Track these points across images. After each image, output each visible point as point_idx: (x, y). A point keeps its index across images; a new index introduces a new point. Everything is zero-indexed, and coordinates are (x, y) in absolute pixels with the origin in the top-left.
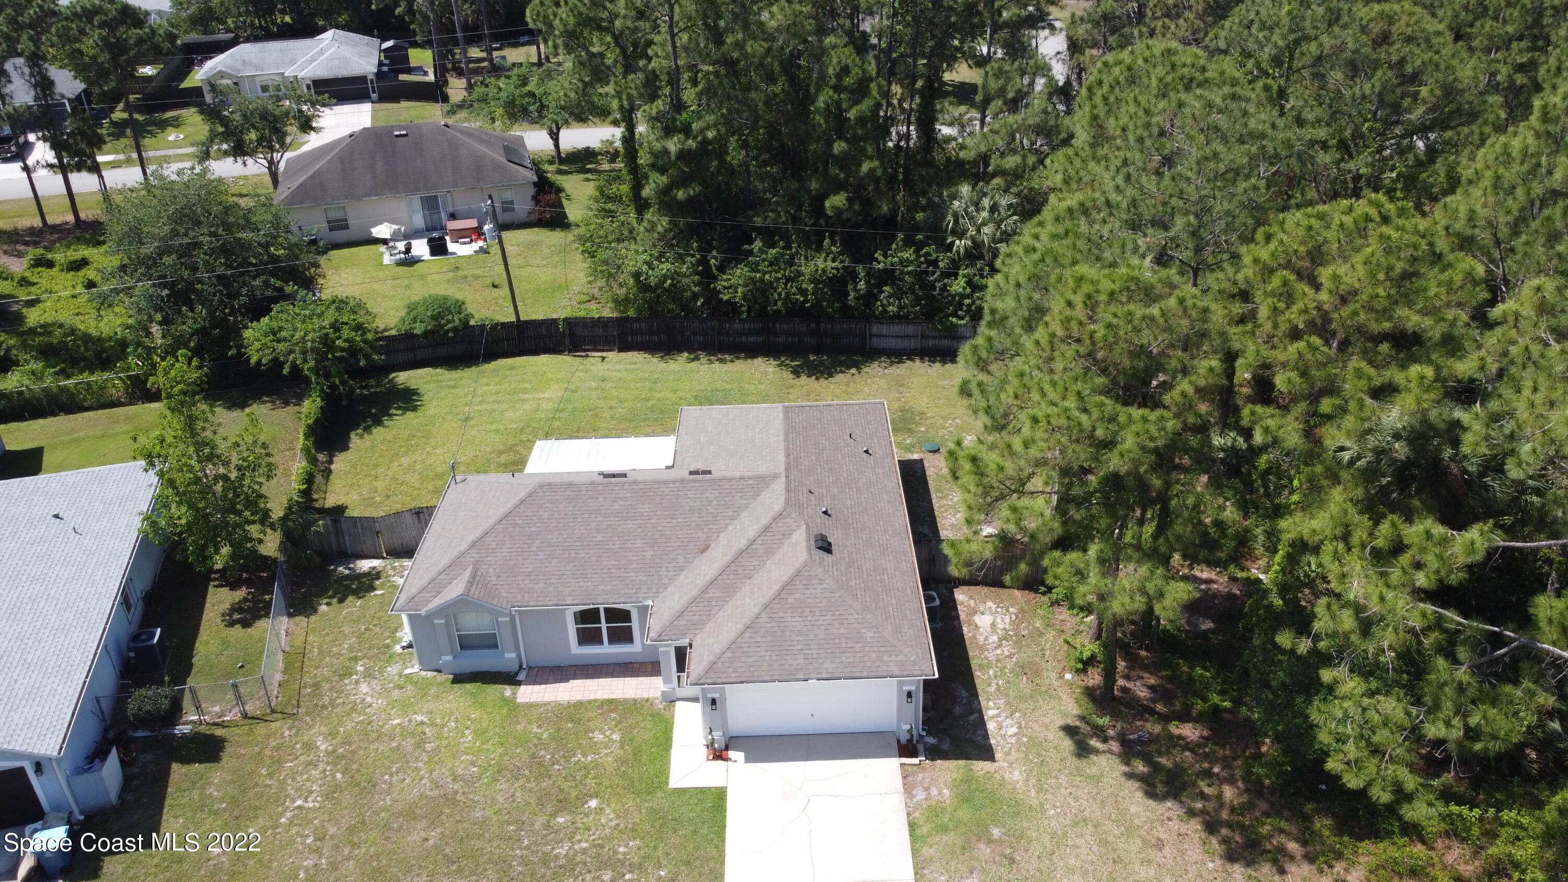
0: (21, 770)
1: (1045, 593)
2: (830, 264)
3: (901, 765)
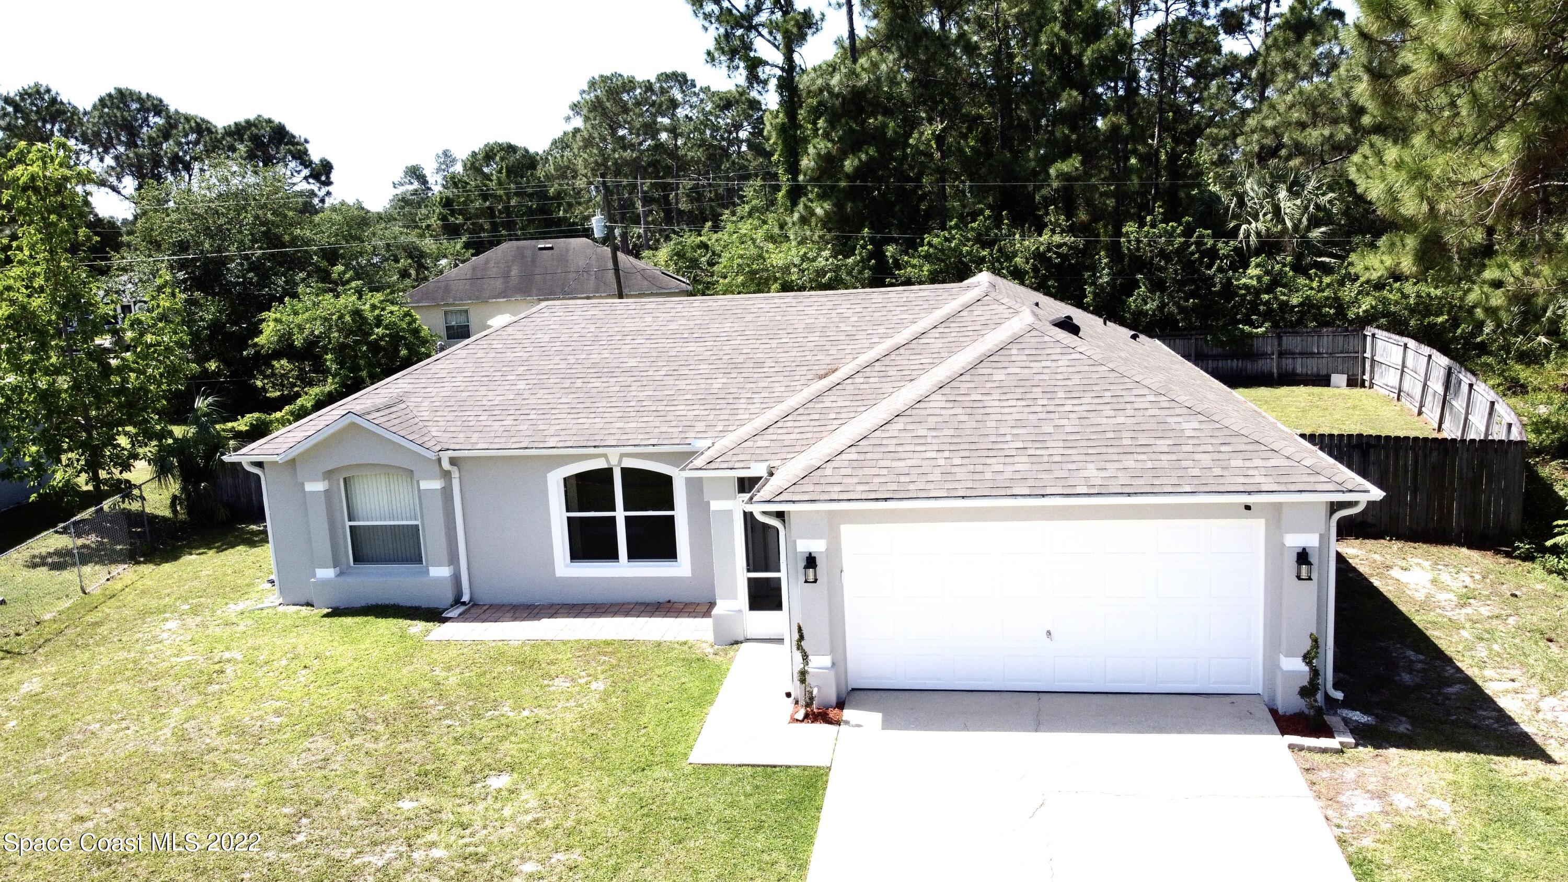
1: (1528, 557)
2: (1057, 239)
3: (1291, 747)
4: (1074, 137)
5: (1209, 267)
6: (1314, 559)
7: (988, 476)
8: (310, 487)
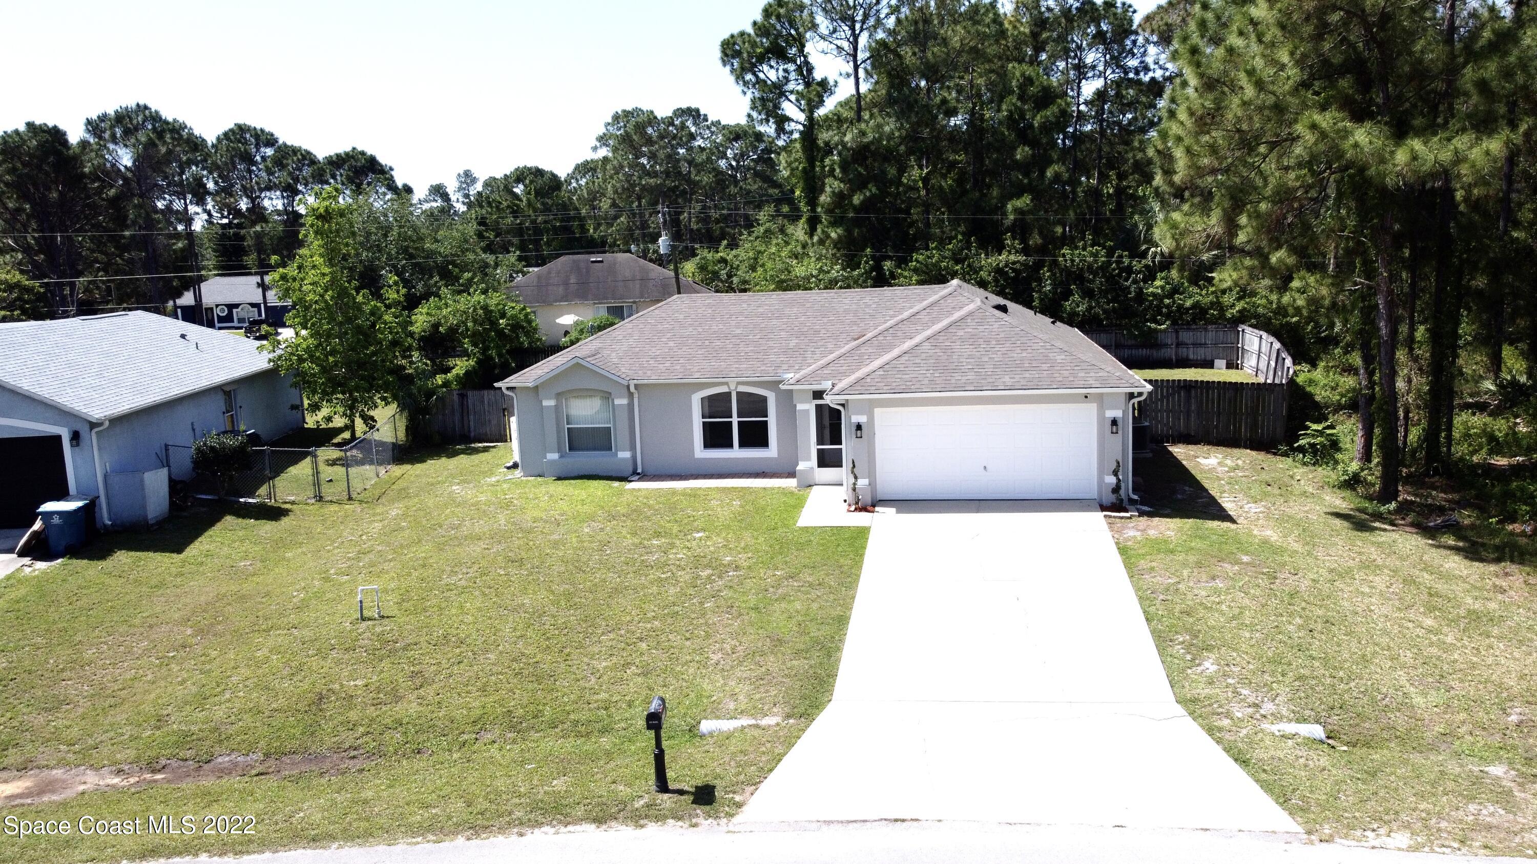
0: (58, 439)
1: (1285, 454)
2: (1012, 258)
3: (1105, 516)
4: (1026, 181)
5: (1127, 280)
6: (1120, 423)
7: (953, 381)
8: (546, 403)
